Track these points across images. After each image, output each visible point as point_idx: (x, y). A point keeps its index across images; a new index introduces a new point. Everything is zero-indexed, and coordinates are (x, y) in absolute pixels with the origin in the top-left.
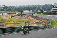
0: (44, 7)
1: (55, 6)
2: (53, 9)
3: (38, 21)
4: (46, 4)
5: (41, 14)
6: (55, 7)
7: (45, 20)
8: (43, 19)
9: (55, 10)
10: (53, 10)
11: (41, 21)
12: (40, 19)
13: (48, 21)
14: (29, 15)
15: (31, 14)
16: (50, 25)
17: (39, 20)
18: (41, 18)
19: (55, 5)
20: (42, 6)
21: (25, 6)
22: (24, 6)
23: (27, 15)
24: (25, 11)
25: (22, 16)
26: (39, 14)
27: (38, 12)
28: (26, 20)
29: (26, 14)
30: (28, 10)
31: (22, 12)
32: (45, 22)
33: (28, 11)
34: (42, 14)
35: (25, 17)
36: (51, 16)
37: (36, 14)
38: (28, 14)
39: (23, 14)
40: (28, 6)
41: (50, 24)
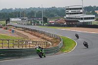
0: (50, 12)
1: (70, 11)
2: (67, 16)
3: (39, 40)
4: (55, 7)
5: (43, 25)
6: (71, 14)
7: (51, 37)
8: (48, 35)
9: (70, 18)
10: (67, 18)
11: (43, 38)
12: (42, 35)
13: (57, 39)
14: (21, 28)
15: (25, 24)
16: (60, 47)
17: (39, 37)
18: (44, 33)
19: (70, 9)
20: (46, 10)
21: (14, 9)
22: (11, 9)
23: (16, 27)
24: (13, 19)
25: (6, 29)
26: (41, 25)
27: (38, 22)
28: (15, 36)
29: (16, 24)
30: (19, 17)
31: (8, 20)
32: (51, 42)
33: (18, 19)
34: (46, 25)
35: (13, 31)
36: (64, 29)
37: (34, 25)
38: (18, 26)
39: (9, 26)
40: (20, 9)
41: (60, 45)
